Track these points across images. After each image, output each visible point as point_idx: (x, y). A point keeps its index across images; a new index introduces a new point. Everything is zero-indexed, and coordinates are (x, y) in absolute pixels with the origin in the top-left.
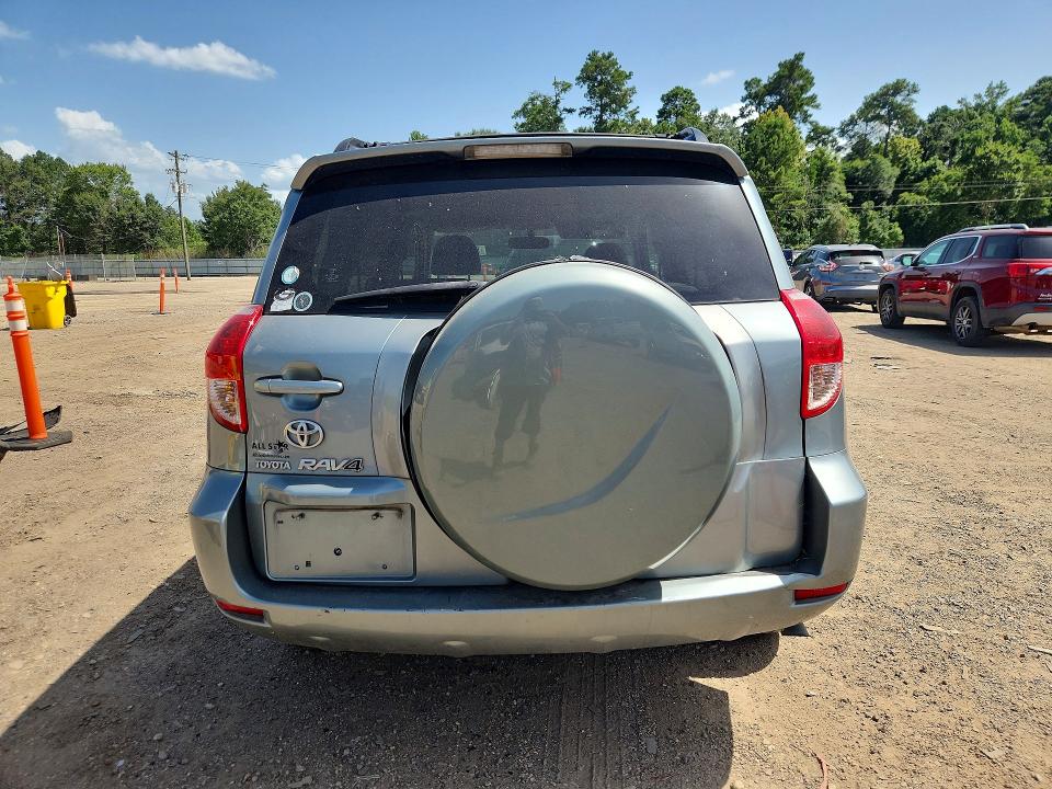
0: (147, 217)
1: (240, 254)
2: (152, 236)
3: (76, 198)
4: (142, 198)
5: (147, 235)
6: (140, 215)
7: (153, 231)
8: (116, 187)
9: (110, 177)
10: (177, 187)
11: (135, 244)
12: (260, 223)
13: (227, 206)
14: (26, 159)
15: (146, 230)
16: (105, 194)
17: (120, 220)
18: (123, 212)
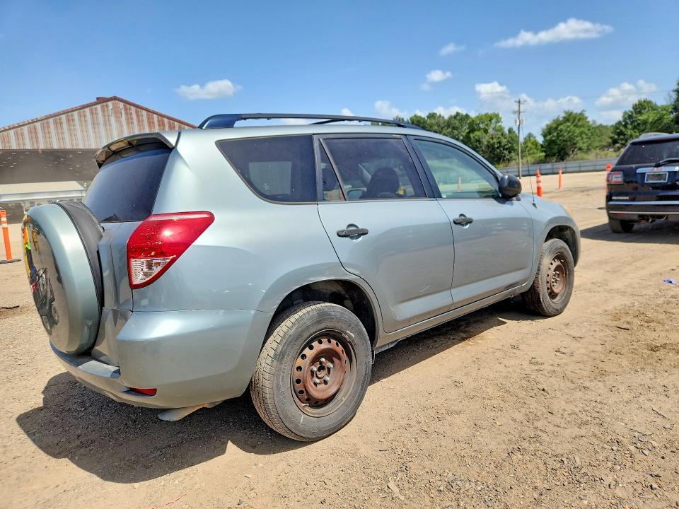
0: (508, 141)
1: (562, 159)
2: (510, 152)
3: (472, 135)
4: (506, 131)
5: (506, 152)
6: (504, 141)
7: (510, 150)
8: (493, 126)
9: (490, 121)
10: (518, 121)
11: (499, 159)
12: (577, 136)
13: (556, 128)
14: (451, 118)
15: (506, 149)
16: (486, 131)
17: (493, 145)
18: (495, 140)
